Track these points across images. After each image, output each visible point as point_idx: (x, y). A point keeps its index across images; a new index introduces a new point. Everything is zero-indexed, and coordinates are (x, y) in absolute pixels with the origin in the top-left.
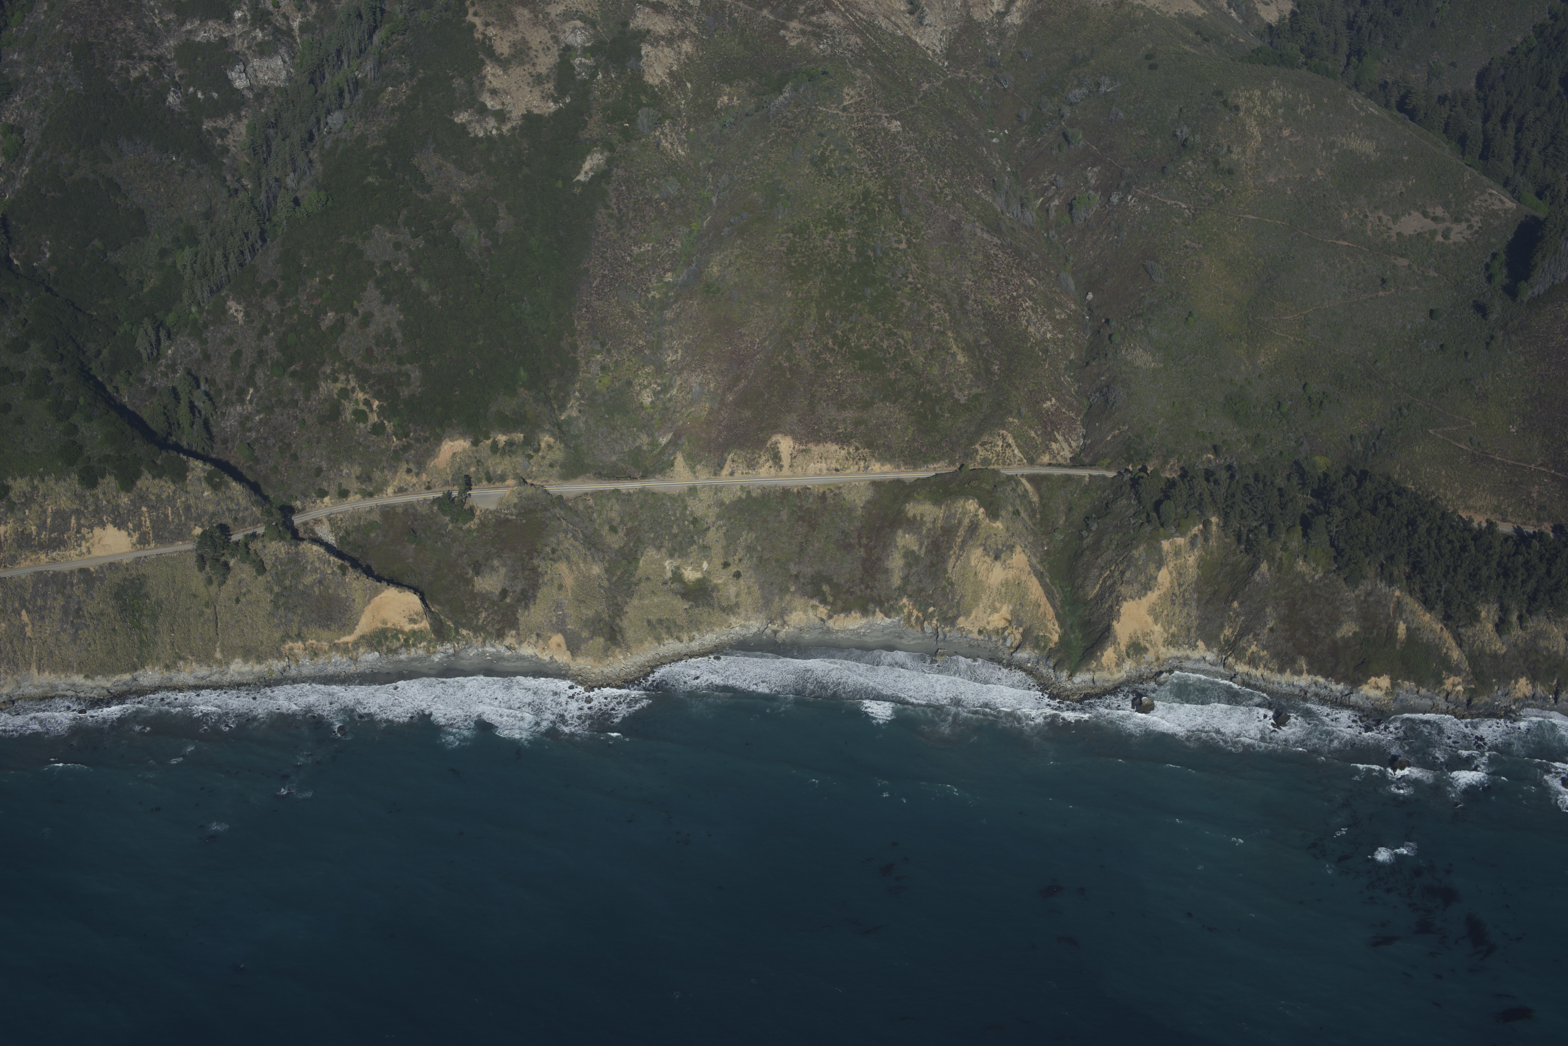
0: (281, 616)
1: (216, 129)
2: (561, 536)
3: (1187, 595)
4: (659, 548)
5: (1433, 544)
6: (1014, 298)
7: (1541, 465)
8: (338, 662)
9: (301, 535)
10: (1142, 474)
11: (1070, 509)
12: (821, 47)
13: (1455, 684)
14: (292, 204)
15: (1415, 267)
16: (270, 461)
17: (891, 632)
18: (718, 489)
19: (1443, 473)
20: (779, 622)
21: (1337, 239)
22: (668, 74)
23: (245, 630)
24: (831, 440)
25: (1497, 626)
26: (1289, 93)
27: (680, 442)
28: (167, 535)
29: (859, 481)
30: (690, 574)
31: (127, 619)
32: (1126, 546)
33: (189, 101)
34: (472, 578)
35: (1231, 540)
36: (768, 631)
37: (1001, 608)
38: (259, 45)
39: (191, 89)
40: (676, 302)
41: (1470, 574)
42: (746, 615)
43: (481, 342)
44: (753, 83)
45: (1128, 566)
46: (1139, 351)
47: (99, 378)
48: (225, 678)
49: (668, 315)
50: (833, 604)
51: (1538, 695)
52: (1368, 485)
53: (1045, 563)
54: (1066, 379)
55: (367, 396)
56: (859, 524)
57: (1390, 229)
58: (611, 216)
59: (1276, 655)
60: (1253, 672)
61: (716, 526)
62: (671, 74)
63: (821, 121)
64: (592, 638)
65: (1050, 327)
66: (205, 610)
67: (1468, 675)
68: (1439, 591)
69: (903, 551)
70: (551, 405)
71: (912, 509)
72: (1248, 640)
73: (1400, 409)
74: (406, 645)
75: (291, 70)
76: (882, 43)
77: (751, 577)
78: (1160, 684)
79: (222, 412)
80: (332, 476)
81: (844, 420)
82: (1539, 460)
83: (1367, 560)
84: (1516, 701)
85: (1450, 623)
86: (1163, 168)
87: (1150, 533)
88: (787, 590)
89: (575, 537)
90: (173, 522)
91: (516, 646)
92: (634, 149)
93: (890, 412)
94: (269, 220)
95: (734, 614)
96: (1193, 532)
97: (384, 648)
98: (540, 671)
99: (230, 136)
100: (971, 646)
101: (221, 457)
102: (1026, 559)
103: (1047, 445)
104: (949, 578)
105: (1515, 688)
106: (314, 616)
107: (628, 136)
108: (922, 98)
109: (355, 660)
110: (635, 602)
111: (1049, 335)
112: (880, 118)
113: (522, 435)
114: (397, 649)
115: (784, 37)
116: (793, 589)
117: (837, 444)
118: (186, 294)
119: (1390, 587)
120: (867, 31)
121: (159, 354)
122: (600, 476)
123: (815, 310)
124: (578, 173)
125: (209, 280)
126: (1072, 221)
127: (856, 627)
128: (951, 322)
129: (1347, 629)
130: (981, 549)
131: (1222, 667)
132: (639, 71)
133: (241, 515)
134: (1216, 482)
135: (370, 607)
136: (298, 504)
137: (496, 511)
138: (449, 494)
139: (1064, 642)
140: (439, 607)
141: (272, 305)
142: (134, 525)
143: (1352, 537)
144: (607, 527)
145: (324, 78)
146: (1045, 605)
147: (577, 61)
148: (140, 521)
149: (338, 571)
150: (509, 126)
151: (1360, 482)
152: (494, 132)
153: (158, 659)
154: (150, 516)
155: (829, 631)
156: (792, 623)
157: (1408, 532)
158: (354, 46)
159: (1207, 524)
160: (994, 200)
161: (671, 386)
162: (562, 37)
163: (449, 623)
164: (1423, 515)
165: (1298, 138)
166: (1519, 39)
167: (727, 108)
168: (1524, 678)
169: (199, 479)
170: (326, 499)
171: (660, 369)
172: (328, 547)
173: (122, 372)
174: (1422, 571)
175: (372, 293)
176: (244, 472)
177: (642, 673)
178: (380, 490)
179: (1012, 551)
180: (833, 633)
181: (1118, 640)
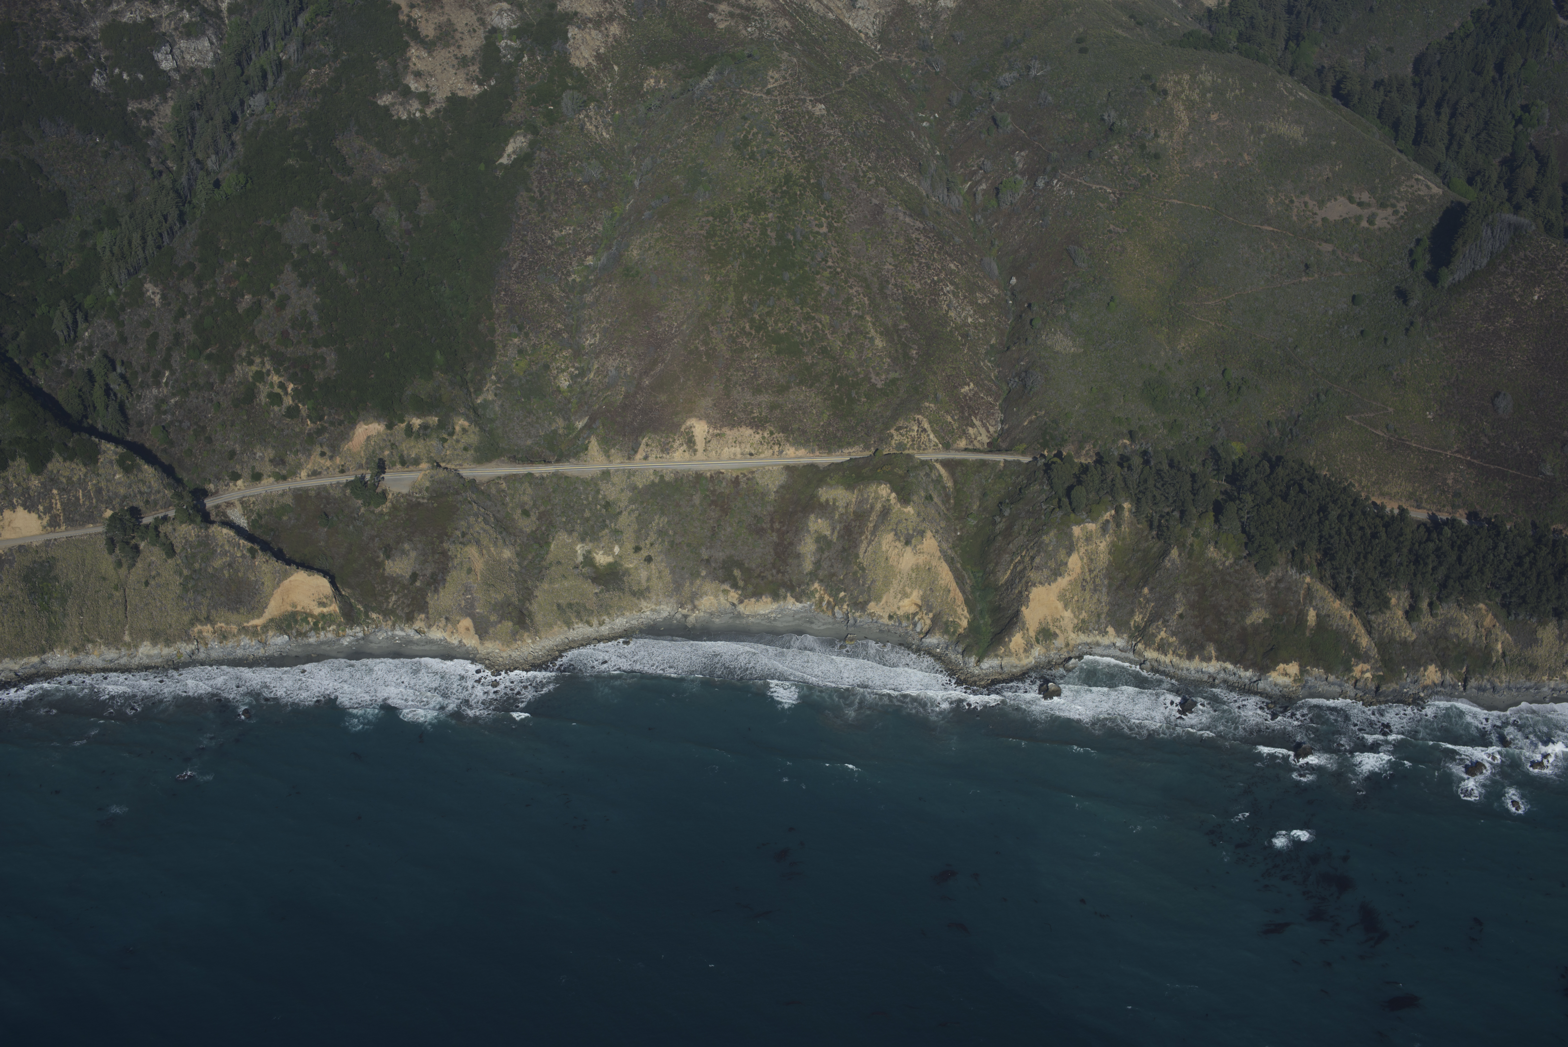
0: (190, 599)
1: (141, 110)
2: (472, 519)
3: (1098, 580)
4: (570, 532)
5: (1344, 531)
6: (935, 283)
7: (1457, 452)
8: (247, 646)
9: (212, 518)
10: (1056, 459)
11: (984, 494)
12: (749, 29)
13: (1363, 671)
14: (211, 186)
15: (1339, 252)
16: (184, 444)
17: (802, 617)
18: (631, 473)
19: (1359, 459)
20: (689, 606)
21: (1262, 224)
22: (595, 57)
23: (154, 613)
24: (745, 424)
25: (1407, 613)
26: (1218, 77)
27: (594, 426)
28: (77, 517)
29: (773, 466)
30: (602, 559)
31: (36, 602)
32: (1037, 531)
33: (114, 82)
34: (383, 562)
35: (1143, 526)
36: (679, 616)
37: (911, 593)
38: (186, 26)
39: (117, 71)
40: (595, 285)
41: (1381, 561)
42: (657, 600)
43: (398, 326)
44: (680, 66)
45: (1039, 552)
46: (1060, 336)
47: (16, 361)
48: (133, 661)
49: (588, 299)
50: (744, 589)
51: (1447, 683)
52: (1280, 471)
53: (957, 549)
54: (986, 364)
55: (281, 379)
56: (772, 509)
57: (1316, 214)
58: (532, 199)
59: (1185, 641)
60: (1162, 658)
61: (628, 510)
62: (598, 57)
63: (745, 104)
64: (500, 622)
65: (972, 312)
66: (114, 592)
67: (1376, 662)
68: (1349, 578)
69: (816, 535)
70: (468, 389)
71: (825, 494)
72: (1157, 627)
73: (1318, 395)
74: (316, 628)
75: (219, 51)
76: (812, 26)
77: (662, 561)
78: (1069, 670)
79: (138, 395)
80: (246, 459)
81: (759, 405)
82: (1455, 446)
83: (1278, 547)
84: (1425, 688)
85: (1359, 610)
86: (1090, 151)
87: (1061, 518)
88: (698, 574)
89: (486, 521)
90: (84, 505)
91: (426, 630)
92: (558, 132)
93: (806, 396)
94: (190, 203)
95: (644, 598)
96: (1105, 518)
97: (294, 631)
98: (448, 655)
99: (156, 118)
100: (881, 631)
101: (137, 440)
102: (937, 544)
103: (964, 430)
104: (860, 563)
105: (1424, 675)
106: (223, 599)
107: (552, 119)
108: (850, 81)
109: (264, 644)
110: (546, 586)
111: (970, 320)
112: (804, 101)
113: (437, 419)
114: (306, 632)
115: (713, 19)
116: (704, 573)
117: (752, 428)
118: (104, 276)
119: (1300, 573)
120: (797, 13)
121: (76, 336)
122: (515, 459)
123: (733, 294)
124: (501, 156)
125: (127, 263)
126: (999, 205)
127: (767, 611)
128: (870, 306)
129: (1257, 616)
130: (892, 534)
131: (1132, 653)
132: (566, 53)
133: (153, 497)
134: (1130, 468)
135: (279, 590)
136: (212, 487)
137: (408, 495)
138: (363, 477)
139: (973, 627)
140: (349, 591)
141: (189, 288)
142: (45, 508)
143: (1262, 524)
144: (519, 511)
145: (251, 59)
146: (955, 590)
147: (503, 43)
148: (51, 503)
149: (248, 555)
150: (433, 108)
151: (1273, 467)
152: (418, 114)
153: (67, 642)
154: (60, 498)
155: (739, 616)
156: (702, 607)
157: (1320, 519)
158: (278, 27)
159: (1119, 509)
160: (920, 184)
161: (590, 370)
162: (489, 19)
163: (360, 606)
164: (1335, 502)
165: (1226, 123)
166: (1456, 25)
167: (653, 91)
168: (1433, 666)
169: (111, 462)
170: (240, 483)
171: (578, 353)
172: (239, 531)
173: (38, 354)
174: (1332, 558)
175: (289, 276)
176: (159, 454)
177: (549, 657)
178: (293, 473)
179: (922, 537)
180: (743, 618)
181: (1027, 625)
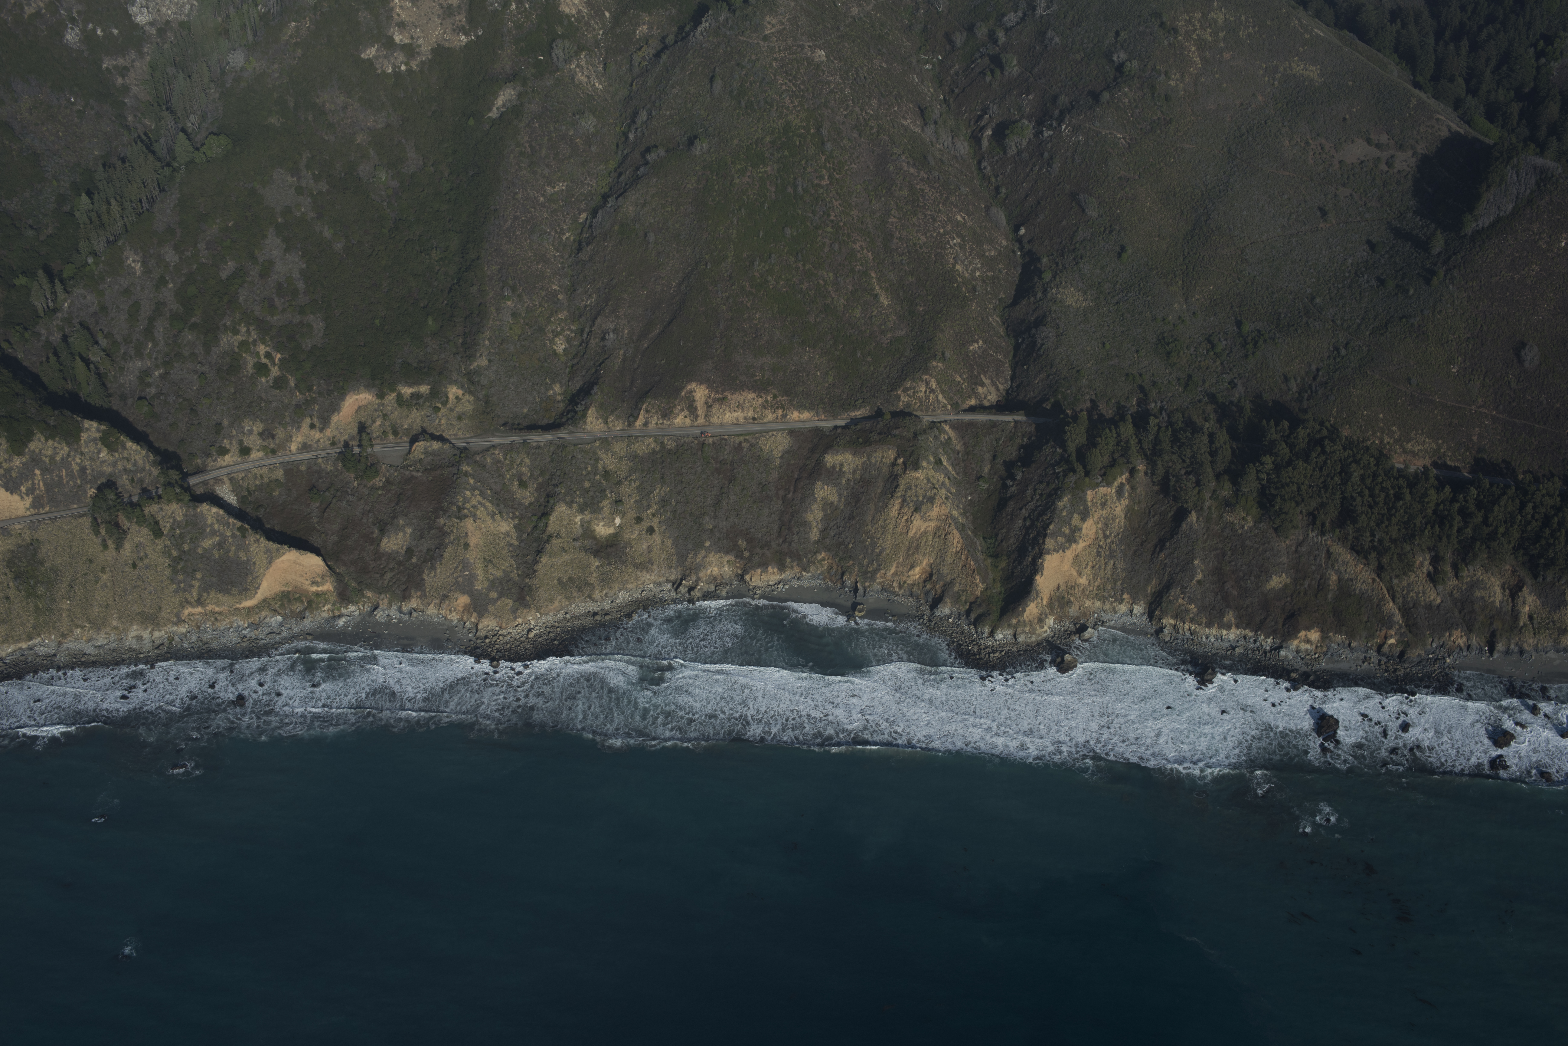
0: (180, 582)
1: (116, 67)
2: (468, 493)
3: (1113, 546)
4: (570, 504)
5: (1366, 492)
6: (941, 235)
7: (1482, 406)
8: (241, 627)
9: (199, 496)
10: (1068, 420)
11: (994, 457)
13: (1388, 636)
14: (191, 149)
15: (1357, 198)
16: (170, 418)
18: (631, 441)
19: (1381, 416)
20: (693, 579)
21: (1277, 169)
22: (586, 3)
23: (143, 596)
24: (747, 388)
25: (1430, 576)
26: (1230, 15)
27: (593, 392)
28: (62, 498)
29: (777, 430)
30: (602, 530)
31: (21, 587)
32: (1050, 496)
33: (88, 38)
34: (378, 538)
35: (1158, 488)
36: (682, 588)
37: (921, 561)
39: (91, 26)
40: (590, 243)
41: (1405, 523)
42: (660, 572)
44: (673, 11)
45: (1052, 518)
46: (1070, 290)
48: (122, 646)
49: (583, 258)
50: (749, 559)
51: (1473, 647)
52: (1300, 431)
53: (968, 515)
54: (995, 320)
55: (268, 349)
56: (777, 476)
57: (1333, 157)
58: (523, 154)
59: (1204, 609)
60: (1181, 627)
61: (629, 479)
62: (589, 3)
63: (741, 52)
64: (500, 599)
65: (979, 265)
66: (101, 575)
67: (1401, 627)
68: (1372, 541)
69: (821, 503)
70: (460, 355)
71: (832, 459)
72: (1174, 593)
73: (1337, 349)
74: (310, 608)
75: (196, 3)
77: (664, 531)
79: (120, 367)
80: (234, 433)
81: (761, 367)
82: (1480, 401)
83: (1298, 510)
84: (1450, 654)
85: (1382, 574)
86: (1099, 96)
87: (1075, 483)
88: (702, 545)
89: (482, 495)
90: (68, 484)
91: (423, 608)
92: (548, 82)
93: (810, 357)
95: (647, 571)
96: (1120, 481)
97: (288, 612)
99: (131, 74)
100: (891, 602)
101: (120, 414)
102: (947, 510)
103: (972, 389)
104: (868, 531)
105: (1449, 640)
106: (214, 580)
107: (542, 69)
108: (850, 24)
109: (258, 625)
110: (546, 560)
111: (977, 274)
112: (802, 47)
113: (428, 387)
114: (301, 612)
116: (708, 544)
117: (754, 392)
118: (83, 244)
119: (1322, 536)
121: (55, 308)
122: (511, 428)
123: (732, 252)
124: (490, 110)
125: (106, 230)
126: (1004, 151)
127: (773, 582)
128: (874, 261)
129: (1278, 581)
130: (901, 500)
133: (138, 475)
134: (1144, 428)
135: (271, 570)
136: (198, 463)
137: (402, 468)
139: (986, 595)
140: (342, 569)
141: (171, 256)
142: (27, 490)
143: (1282, 486)
144: (516, 483)
145: (229, 12)
146: (967, 558)
148: (34, 484)
149: (238, 534)
150: (418, 60)
151: (1293, 427)
152: (403, 68)
153: (54, 627)
154: (43, 479)
156: (707, 579)
157: (1341, 480)
159: (1133, 472)
160: (923, 130)
163: (354, 584)
164: (1357, 462)
165: (1240, 62)
167: (646, 38)
168: (1459, 629)
169: (94, 440)
170: (228, 457)
171: (574, 315)
172: (229, 509)
173: (17, 328)
174: (1354, 521)
175: (273, 241)
178: (283, 446)
179: (933, 504)
181: (1042, 595)
